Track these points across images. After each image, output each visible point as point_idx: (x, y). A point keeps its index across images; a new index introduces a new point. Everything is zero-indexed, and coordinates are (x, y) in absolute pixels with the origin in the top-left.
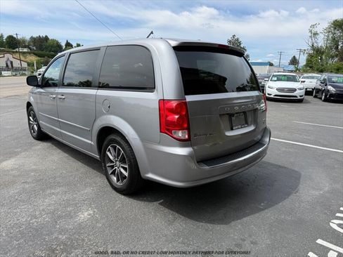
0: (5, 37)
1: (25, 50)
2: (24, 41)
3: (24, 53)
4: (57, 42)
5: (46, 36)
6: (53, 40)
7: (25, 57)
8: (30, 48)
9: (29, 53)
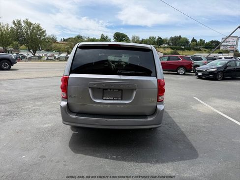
0: (157, 38)
1: (166, 46)
2: (166, 40)
3: (164, 48)
4: (186, 39)
5: (180, 36)
6: (184, 38)
7: (165, 50)
8: (169, 44)
9: (167, 47)
